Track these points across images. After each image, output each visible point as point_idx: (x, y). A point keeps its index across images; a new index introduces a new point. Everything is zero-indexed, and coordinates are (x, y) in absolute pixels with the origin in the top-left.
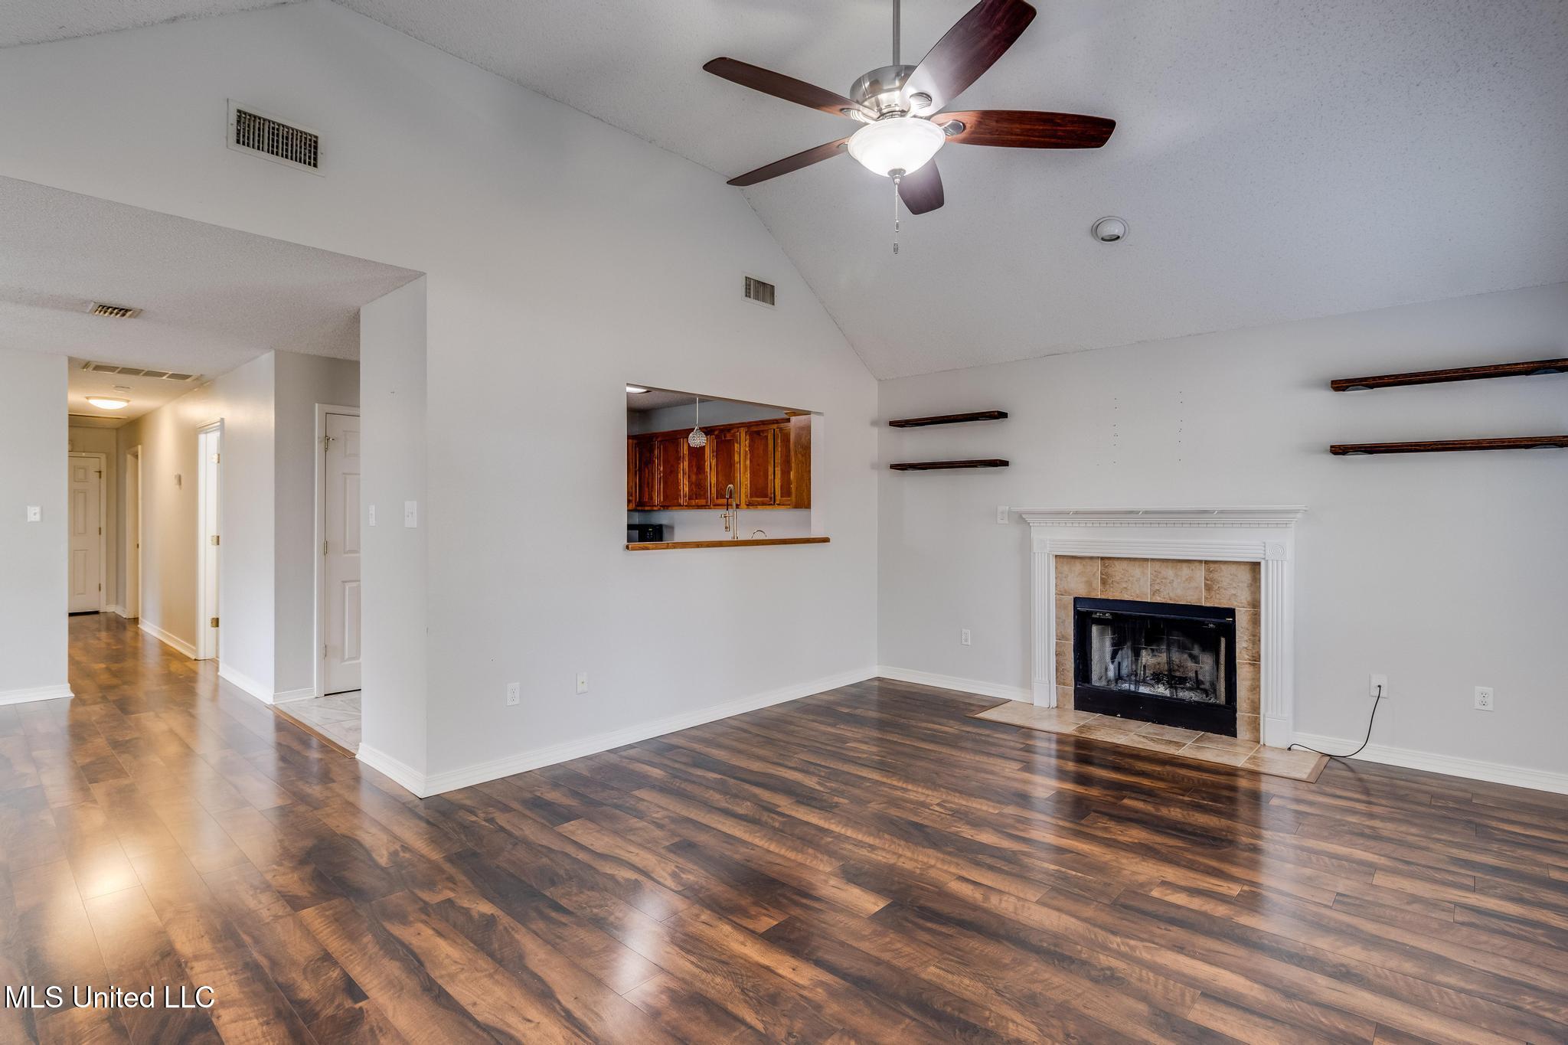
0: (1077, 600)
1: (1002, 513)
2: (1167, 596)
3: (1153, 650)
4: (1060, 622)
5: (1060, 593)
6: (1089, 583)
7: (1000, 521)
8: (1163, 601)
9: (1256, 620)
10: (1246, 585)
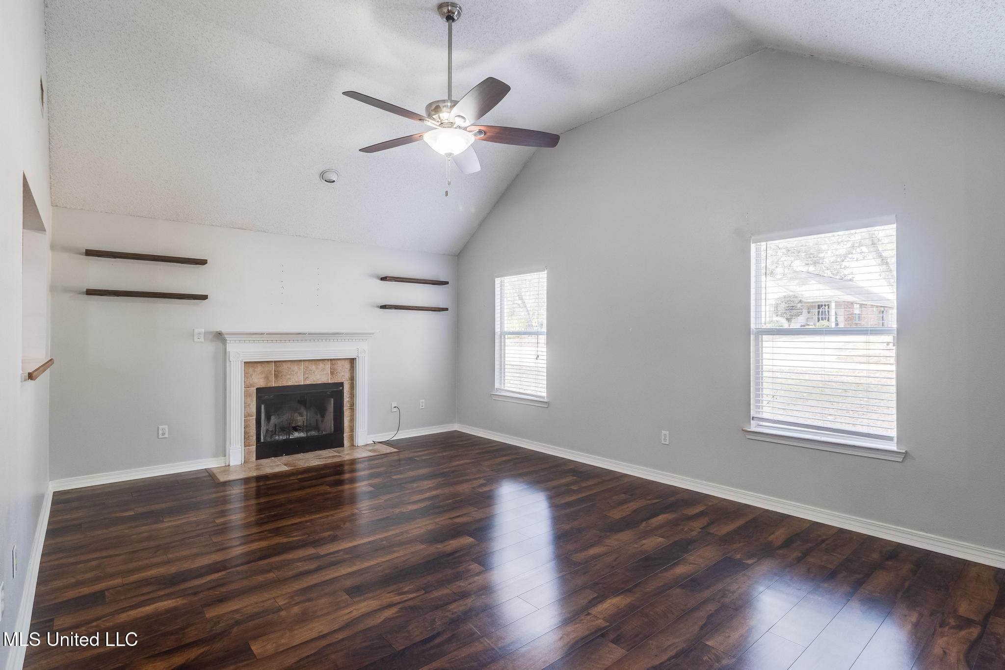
0: (259, 390)
1: (200, 334)
2: (312, 380)
3: (278, 415)
4: (246, 405)
5: (247, 386)
6: (267, 378)
7: (196, 340)
8: (310, 383)
9: (352, 387)
10: (348, 370)
